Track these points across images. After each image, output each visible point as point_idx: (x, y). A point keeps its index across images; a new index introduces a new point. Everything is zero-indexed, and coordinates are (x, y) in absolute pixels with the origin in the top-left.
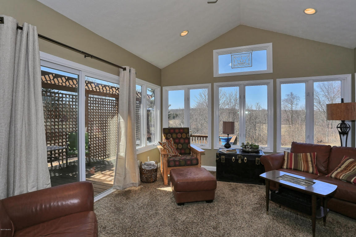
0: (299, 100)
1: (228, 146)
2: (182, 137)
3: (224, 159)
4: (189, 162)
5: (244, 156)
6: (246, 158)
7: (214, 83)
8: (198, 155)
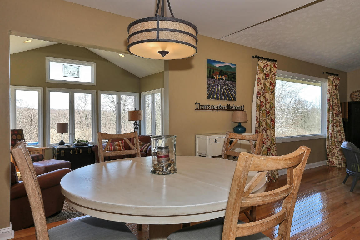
1: (62, 143)
2: (17, 139)
3: (64, 153)
4: (36, 159)
5: (80, 148)
6: (81, 150)
7: (46, 88)
8: (42, 152)
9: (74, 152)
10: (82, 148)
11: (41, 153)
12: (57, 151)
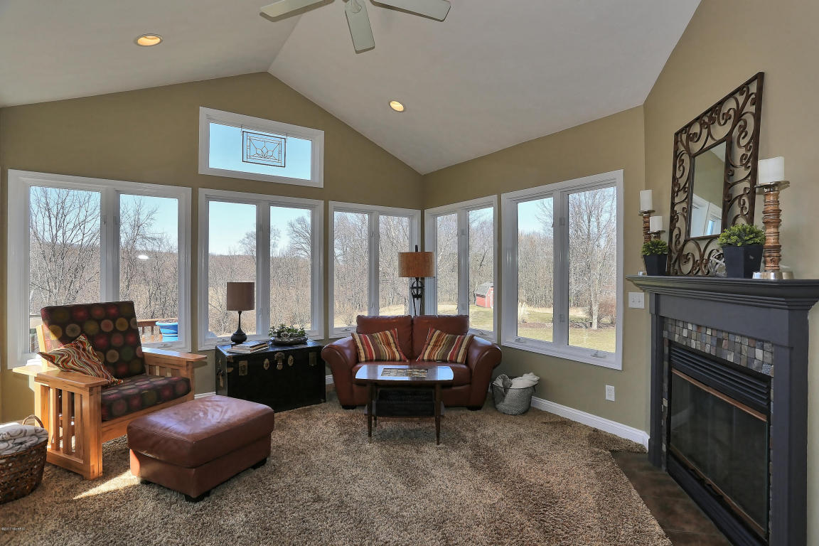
0: (279, 237)
1: (239, 338)
2: (115, 330)
3: (247, 367)
4: (167, 393)
5: (287, 353)
6: (291, 358)
7: (200, 189)
8: (187, 370)
9: (273, 364)
10: (294, 353)
11: (184, 373)
12: (228, 362)
